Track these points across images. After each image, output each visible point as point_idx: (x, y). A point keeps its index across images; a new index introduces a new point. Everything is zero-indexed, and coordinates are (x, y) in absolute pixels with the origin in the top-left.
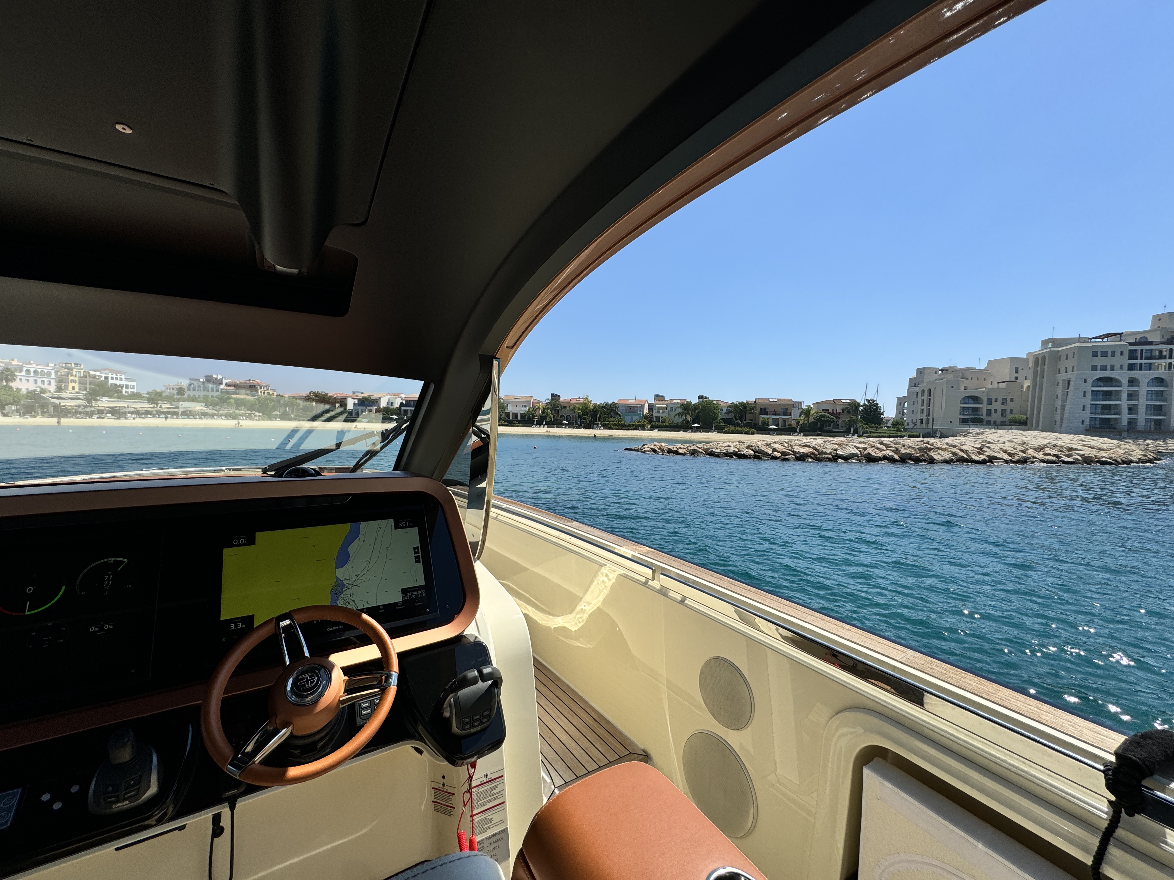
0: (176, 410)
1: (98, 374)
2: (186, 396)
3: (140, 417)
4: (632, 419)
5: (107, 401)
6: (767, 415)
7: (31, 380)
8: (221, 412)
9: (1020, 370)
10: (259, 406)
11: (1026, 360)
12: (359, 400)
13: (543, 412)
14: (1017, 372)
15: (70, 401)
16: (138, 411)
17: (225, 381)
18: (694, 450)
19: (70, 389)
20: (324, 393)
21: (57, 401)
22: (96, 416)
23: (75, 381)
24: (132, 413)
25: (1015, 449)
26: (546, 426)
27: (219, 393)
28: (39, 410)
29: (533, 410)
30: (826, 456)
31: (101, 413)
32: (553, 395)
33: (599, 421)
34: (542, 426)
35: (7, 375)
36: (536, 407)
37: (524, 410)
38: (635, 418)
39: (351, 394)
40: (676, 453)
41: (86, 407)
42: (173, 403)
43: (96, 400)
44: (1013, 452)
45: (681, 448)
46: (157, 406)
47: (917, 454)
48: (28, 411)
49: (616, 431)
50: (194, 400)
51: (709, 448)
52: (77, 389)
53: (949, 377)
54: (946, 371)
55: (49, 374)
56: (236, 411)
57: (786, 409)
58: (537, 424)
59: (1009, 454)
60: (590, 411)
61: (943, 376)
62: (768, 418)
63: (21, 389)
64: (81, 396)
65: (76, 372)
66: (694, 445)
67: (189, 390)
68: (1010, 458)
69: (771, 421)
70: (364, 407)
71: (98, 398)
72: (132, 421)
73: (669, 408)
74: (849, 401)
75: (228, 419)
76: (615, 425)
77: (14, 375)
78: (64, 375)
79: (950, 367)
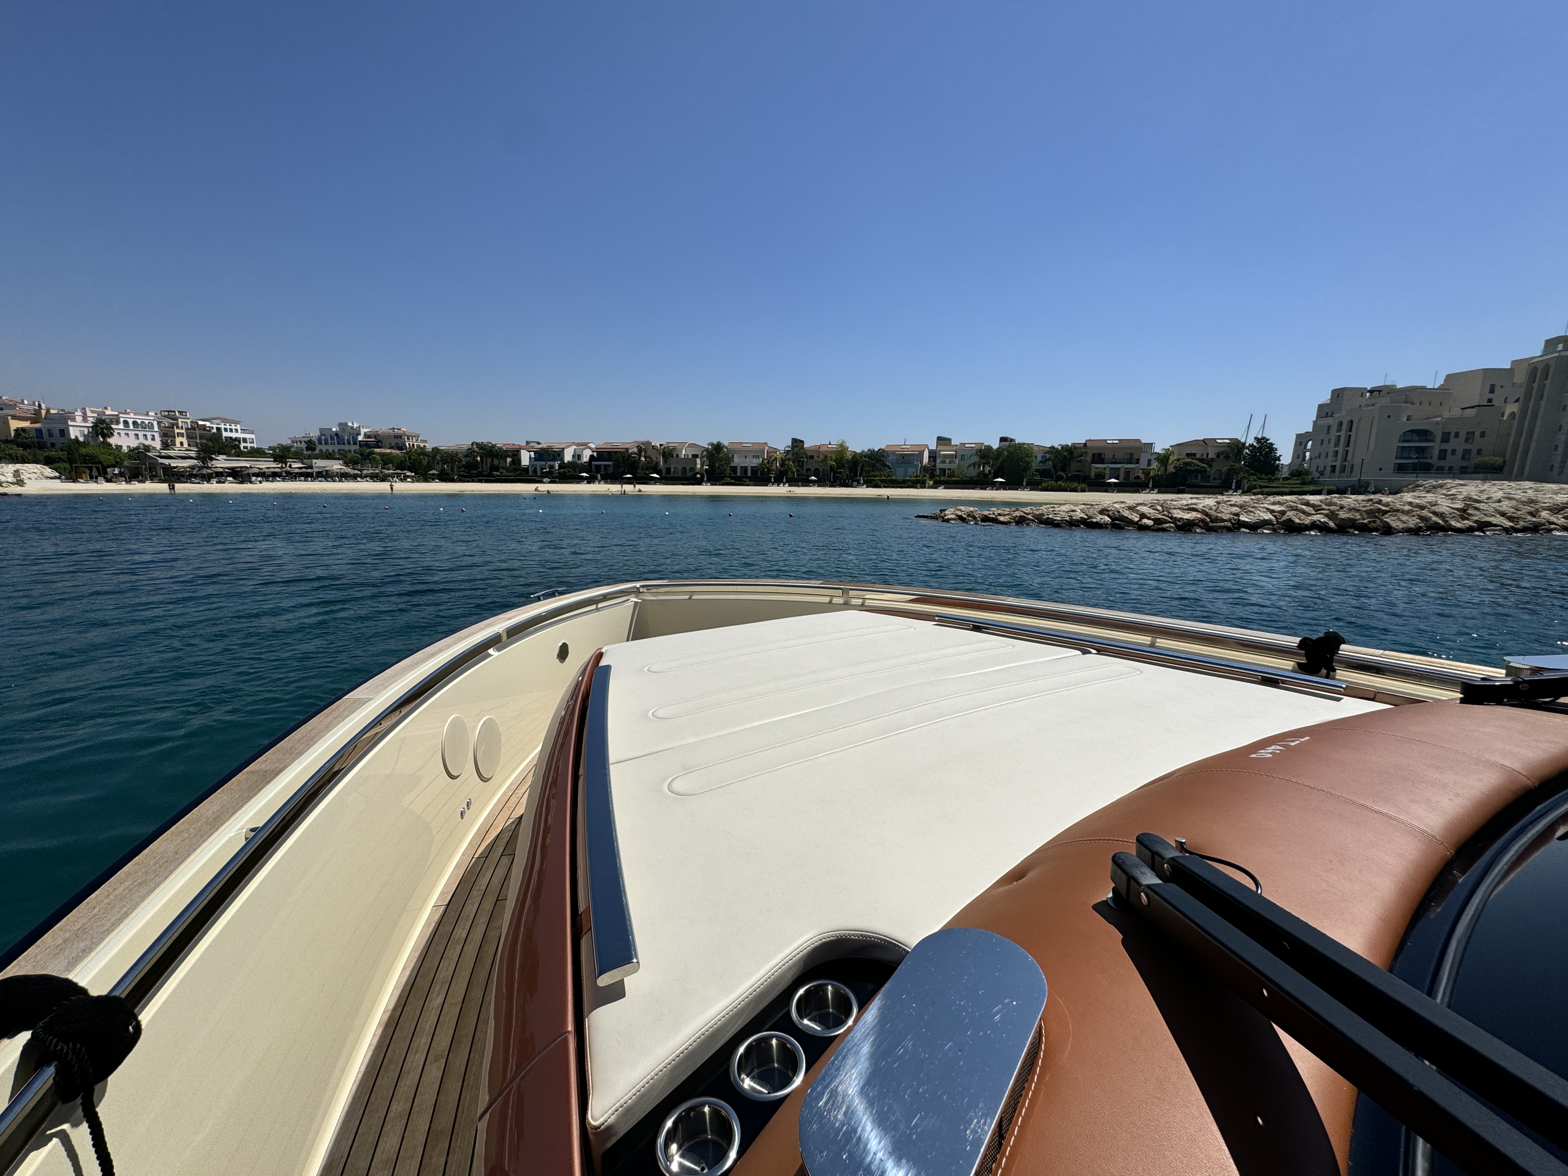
0: (309, 470)
1: (208, 424)
2: (317, 452)
3: (267, 481)
4: (906, 471)
5: (225, 460)
6: (1103, 463)
7: (132, 434)
8: (365, 472)
9: (1497, 390)
10: (410, 463)
11: (1508, 373)
12: (535, 452)
13: (782, 465)
14: (1492, 391)
15: (181, 460)
16: (264, 473)
17: (363, 431)
18: (1021, 517)
19: (178, 445)
20: (490, 445)
21: (166, 462)
22: (215, 480)
23: (182, 435)
24: (257, 475)
25: (1517, 510)
26: (787, 485)
27: (357, 447)
28: (147, 474)
29: (768, 462)
30: (1222, 524)
31: (220, 476)
32: (794, 441)
33: (860, 475)
34: (782, 485)
35: (102, 429)
36: (773, 458)
37: (756, 462)
38: (911, 471)
39: (524, 444)
40: (995, 521)
41: (200, 468)
42: (305, 461)
43: (212, 459)
44: (1515, 515)
45: (1000, 515)
46: (286, 466)
47: (1364, 519)
48: (134, 475)
49: (885, 489)
50: (329, 456)
51: (1043, 515)
52: (186, 445)
53: (1383, 401)
54: (1378, 393)
55: (151, 426)
56: (383, 470)
57: (1131, 455)
58: (775, 482)
59: (1510, 519)
60: (847, 461)
61: (1373, 401)
62: (1105, 468)
63: (121, 446)
64: (193, 454)
65: (182, 422)
66: (1017, 510)
67: (320, 443)
68: (1512, 524)
69: (1107, 472)
70: (543, 463)
71: (214, 456)
72: (259, 486)
73: (959, 456)
74: (1228, 441)
75: (374, 481)
76: (882, 481)
77: (111, 428)
78: (168, 427)
79: (1385, 386)
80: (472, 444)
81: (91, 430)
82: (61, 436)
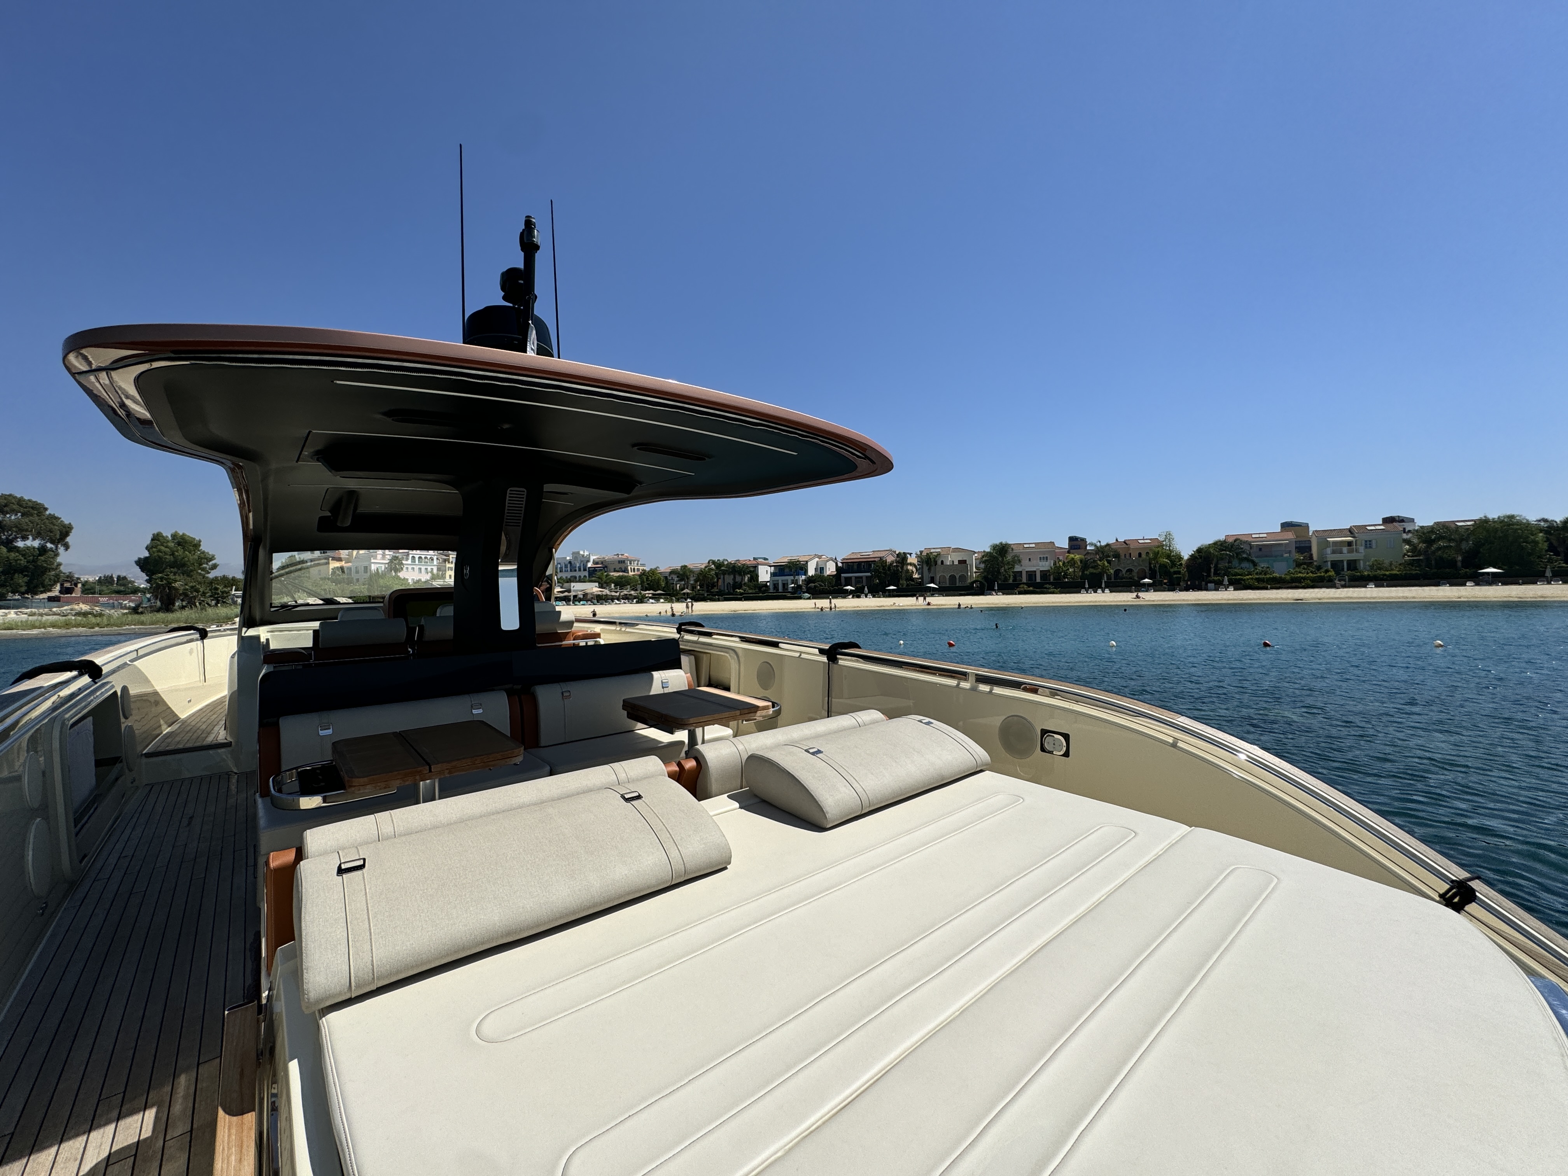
12: (775, 567)
17: (592, 558)
23: (452, 569)
27: (586, 573)
32: (1070, 538)
33: (1217, 575)
35: (395, 564)
37: (1046, 566)
39: (760, 560)
55: (432, 560)
70: (786, 577)
73: (1361, 543)
80: (709, 563)
81: (387, 566)
82: (365, 573)
